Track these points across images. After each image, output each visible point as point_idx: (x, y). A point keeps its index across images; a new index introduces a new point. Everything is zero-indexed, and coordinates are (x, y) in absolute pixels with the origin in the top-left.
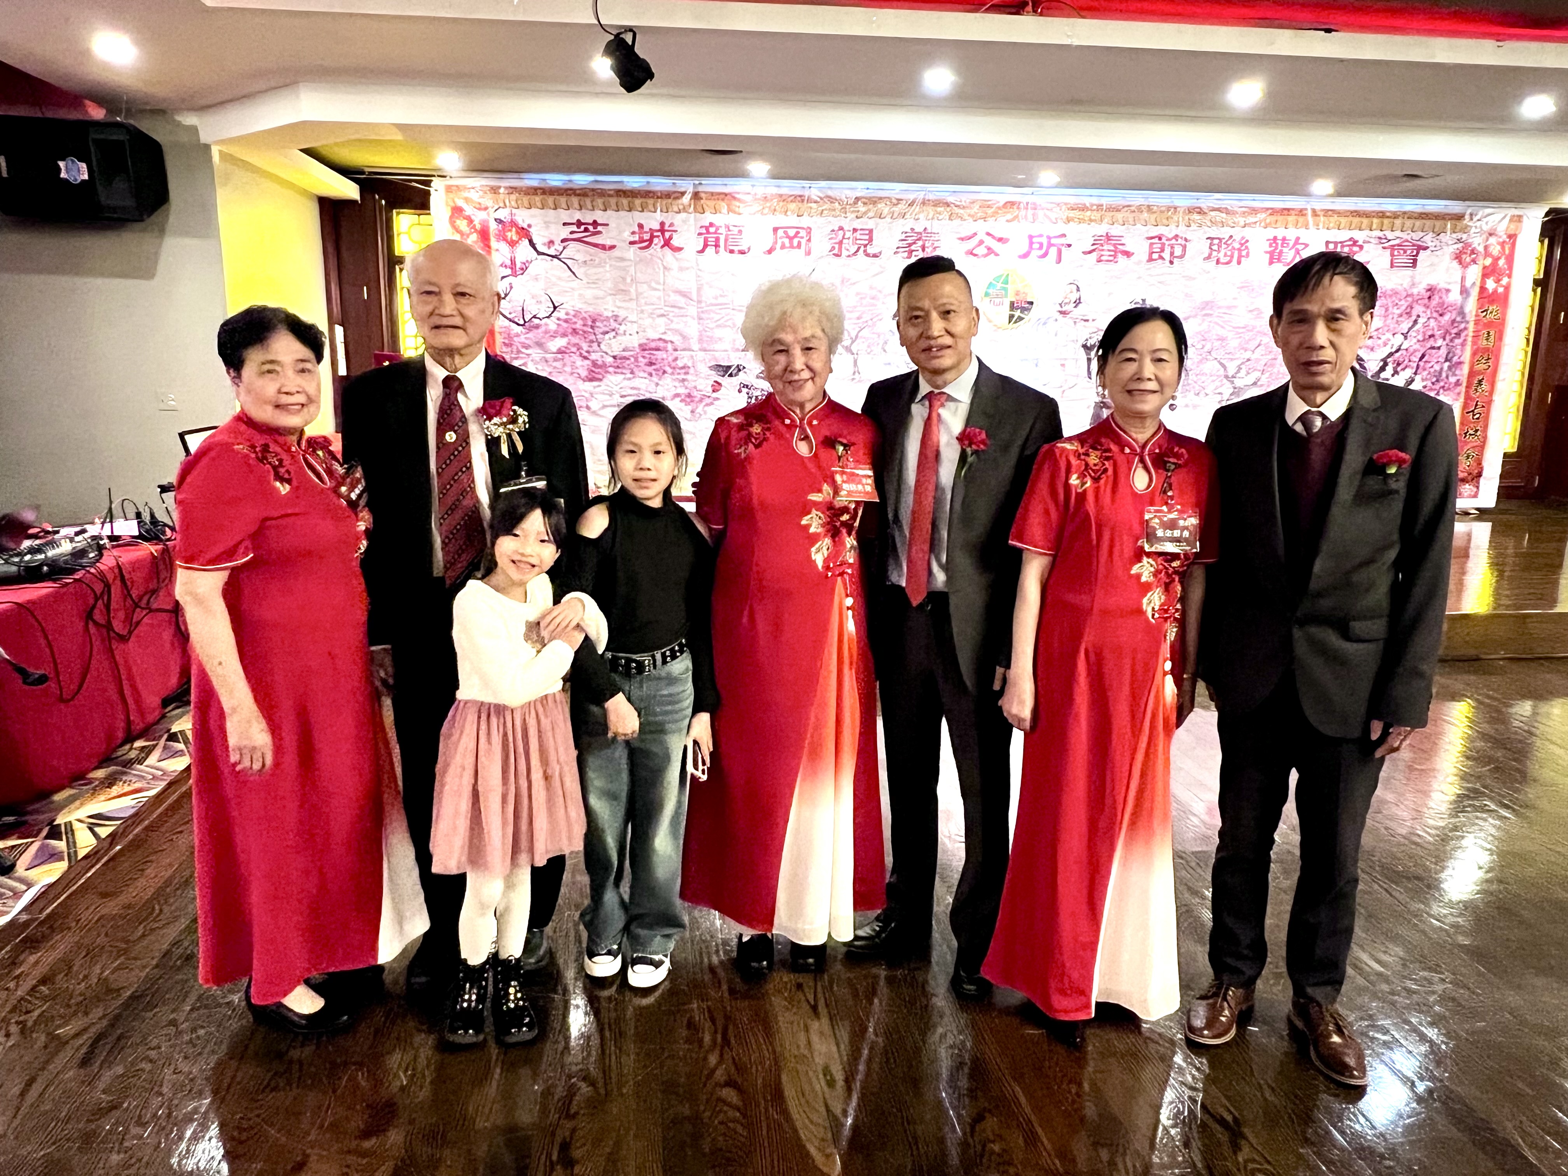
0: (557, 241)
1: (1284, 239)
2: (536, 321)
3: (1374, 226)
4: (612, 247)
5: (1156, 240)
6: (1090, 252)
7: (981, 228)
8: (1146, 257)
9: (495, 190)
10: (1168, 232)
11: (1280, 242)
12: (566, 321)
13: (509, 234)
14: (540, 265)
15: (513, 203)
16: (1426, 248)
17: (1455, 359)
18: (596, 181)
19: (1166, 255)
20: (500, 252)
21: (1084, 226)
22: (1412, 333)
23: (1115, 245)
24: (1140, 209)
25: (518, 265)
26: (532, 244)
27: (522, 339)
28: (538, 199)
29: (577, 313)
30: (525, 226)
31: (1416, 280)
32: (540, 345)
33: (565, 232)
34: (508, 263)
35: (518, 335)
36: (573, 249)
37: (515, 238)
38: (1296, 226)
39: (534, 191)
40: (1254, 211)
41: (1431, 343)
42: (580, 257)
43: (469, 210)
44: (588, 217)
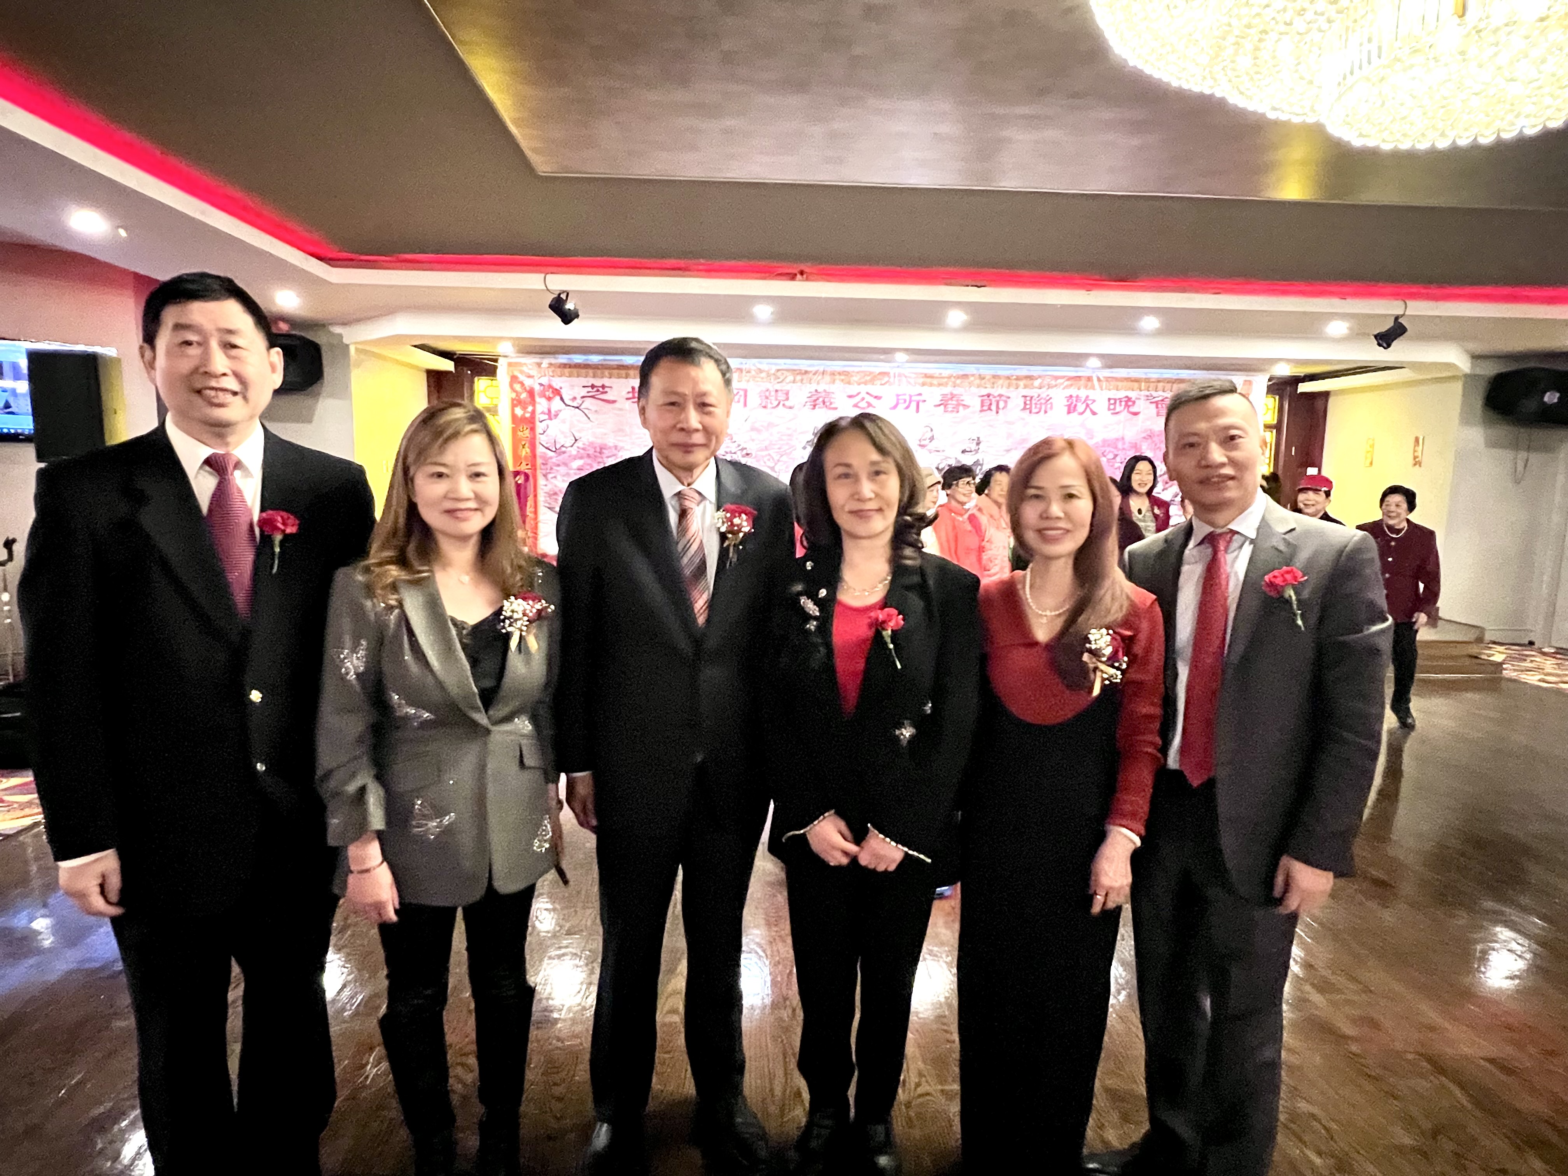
0: (579, 397)
1: (1077, 396)
2: (563, 449)
3: (1143, 388)
4: (614, 402)
5: (986, 398)
6: (940, 405)
7: (863, 389)
8: (979, 408)
9: (539, 365)
10: (995, 392)
11: (1074, 399)
12: (584, 449)
13: (547, 393)
14: (567, 414)
15: (551, 374)
18: (605, 360)
19: (994, 407)
20: (542, 405)
21: (934, 388)
23: (956, 401)
24: (973, 377)
25: (553, 412)
26: (562, 399)
27: (554, 460)
28: (567, 371)
29: (591, 444)
30: (558, 388)
32: (566, 464)
33: (584, 392)
34: (546, 411)
35: (551, 458)
36: (588, 403)
37: (551, 396)
38: (1086, 387)
39: (564, 366)
40: (1056, 378)
42: (594, 408)
43: (522, 378)
44: (598, 382)
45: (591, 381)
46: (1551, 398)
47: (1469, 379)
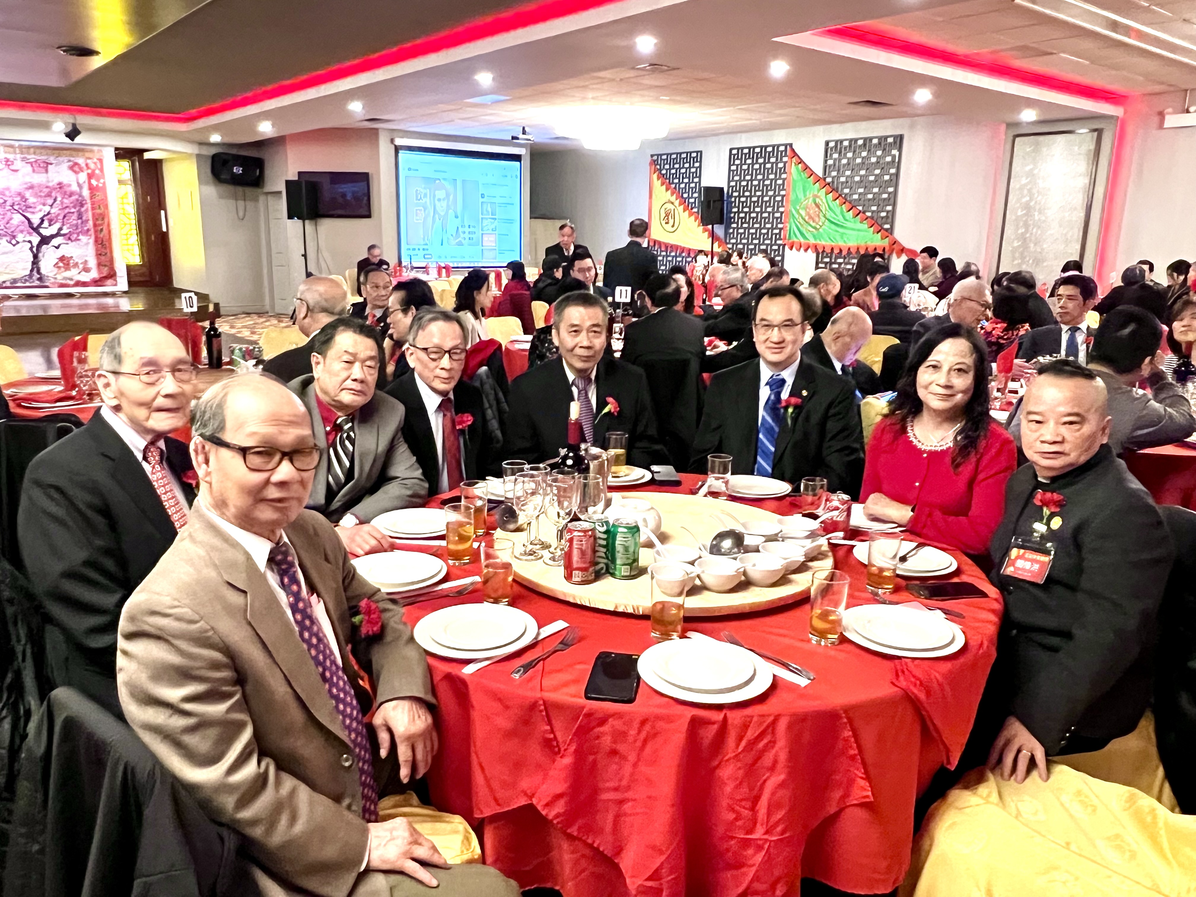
16: (51, 164)
17: (84, 218)
22: (55, 205)
31: (50, 179)
41: (67, 211)
46: (237, 170)
47: (198, 156)
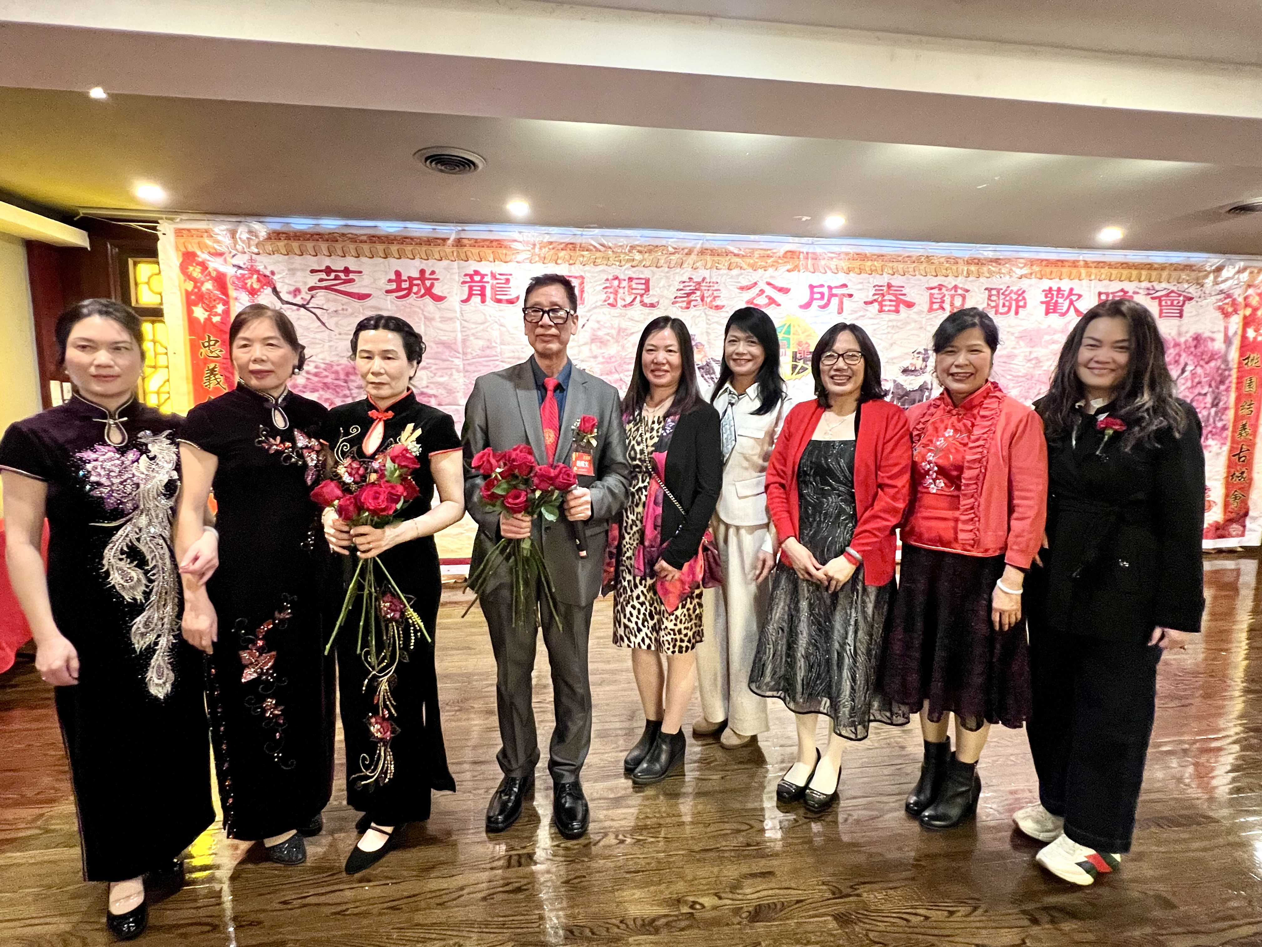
0: (304, 290)
1: (1059, 290)
3: (1143, 278)
4: (367, 296)
5: (936, 291)
6: (871, 303)
7: (761, 277)
8: (926, 307)
9: (233, 233)
10: (946, 282)
11: (1055, 293)
12: (316, 375)
13: (249, 282)
15: (255, 249)
16: (1191, 299)
17: (1221, 404)
18: (346, 226)
19: (947, 305)
20: (241, 301)
21: (865, 276)
22: (1181, 380)
23: (895, 295)
24: (918, 260)
26: (275, 292)
28: (281, 244)
29: (329, 367)
30: (268, 273)
31: (1185, 330)
33: (313, 280)
36: (321, 298)
37: (256, 286)
38: (1070, 277)
39: (277, 235)
40: (1030, 262)
42: (330, 306)
43: (203, 256)
44: (338, 264)
45: (327, 262)
